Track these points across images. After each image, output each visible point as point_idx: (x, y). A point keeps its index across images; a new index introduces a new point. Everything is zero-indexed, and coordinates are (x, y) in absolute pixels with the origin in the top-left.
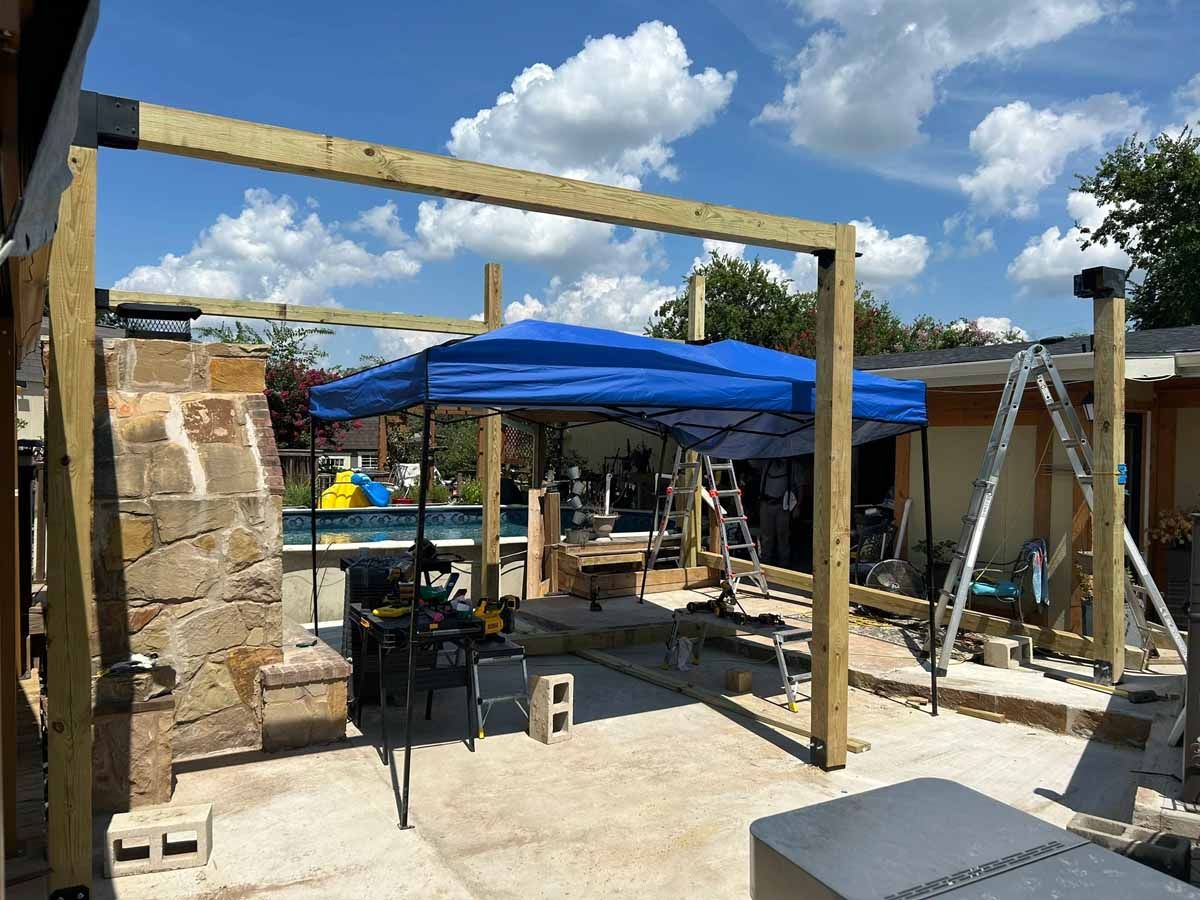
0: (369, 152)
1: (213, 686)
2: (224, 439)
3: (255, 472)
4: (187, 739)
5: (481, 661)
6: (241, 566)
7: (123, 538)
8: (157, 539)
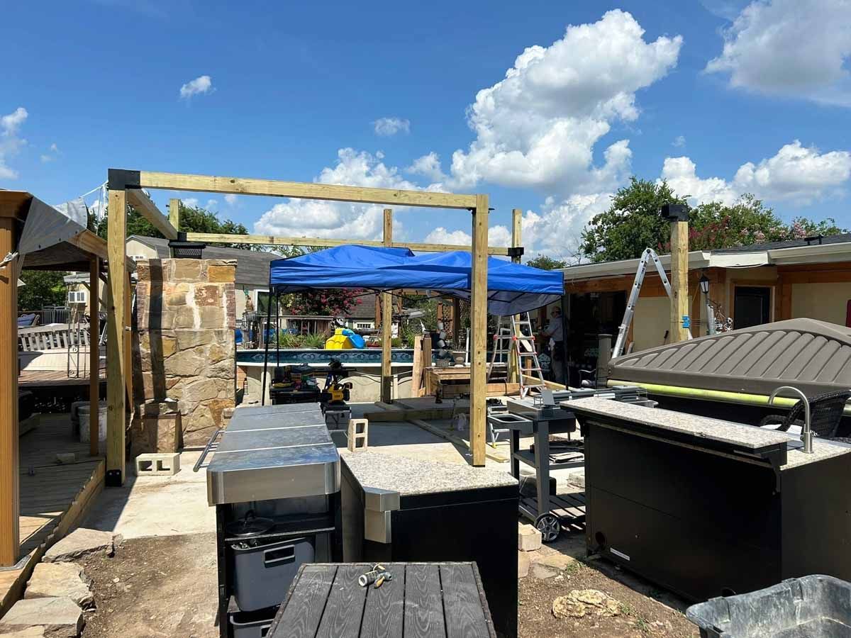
0: (233, 182)
1: (202, 416)
2: (211, 304)
3: (223, 319)
4: (191, 439)
5: (327, 412)
6: (215, 362)
7: (163, 347)
8: (177, 348)
